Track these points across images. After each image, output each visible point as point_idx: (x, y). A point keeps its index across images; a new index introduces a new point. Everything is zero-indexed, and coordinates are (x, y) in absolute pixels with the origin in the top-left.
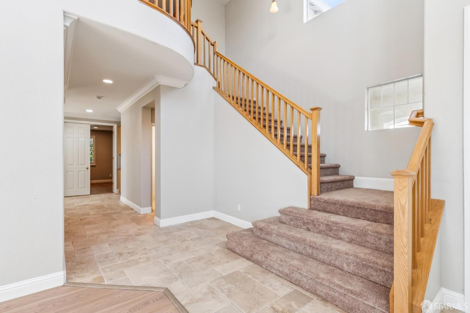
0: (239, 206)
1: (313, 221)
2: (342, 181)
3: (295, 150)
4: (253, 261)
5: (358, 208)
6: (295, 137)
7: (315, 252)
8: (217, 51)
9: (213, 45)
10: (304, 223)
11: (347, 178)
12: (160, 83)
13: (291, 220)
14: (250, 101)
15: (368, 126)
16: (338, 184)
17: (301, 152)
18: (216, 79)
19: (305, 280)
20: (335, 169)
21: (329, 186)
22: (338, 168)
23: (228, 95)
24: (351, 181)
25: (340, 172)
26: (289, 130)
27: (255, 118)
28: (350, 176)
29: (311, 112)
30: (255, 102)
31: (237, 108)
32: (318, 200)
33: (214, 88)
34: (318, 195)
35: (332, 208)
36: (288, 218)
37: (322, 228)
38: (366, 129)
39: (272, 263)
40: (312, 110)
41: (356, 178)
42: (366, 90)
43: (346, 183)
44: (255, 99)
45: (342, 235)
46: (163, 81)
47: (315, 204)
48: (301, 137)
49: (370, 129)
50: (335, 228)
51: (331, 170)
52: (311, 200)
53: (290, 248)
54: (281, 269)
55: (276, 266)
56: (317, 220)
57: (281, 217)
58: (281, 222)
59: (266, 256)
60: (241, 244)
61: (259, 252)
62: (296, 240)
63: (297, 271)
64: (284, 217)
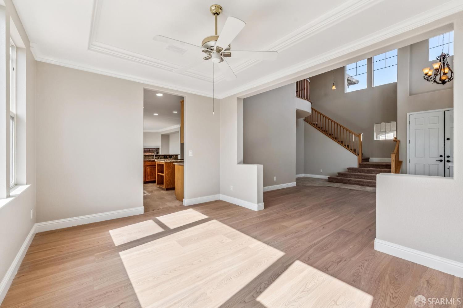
0: (322, 170)
1: (362, 170)
2: (366, 159)
5: (377, 165)
10: (358, 171)
13: (353, 171)
15: (375, 138)
19: (365, 183)
25: (363, 156)
28: (368, 158)
32: (362, 164)
33: (304, 120)
34: (362, 162)
36: (351, 170)
37: (366, 172)
39: (351, 182)
40: (359, 134)
41: (370, 158)
42: (374, 124)
43: (368, 160)
45: (373, 173)
47: (360, 165)
53: (355, 178)
54: (355, 183)
55: (353, 182)
56: (364, 170)
57: (348, 171)
58: (348, 172)
59: (349, 180)
60: (336, 179)
61: (345, 180)
62: (358, 175)
63: (362, 182)
64: (349, 170)
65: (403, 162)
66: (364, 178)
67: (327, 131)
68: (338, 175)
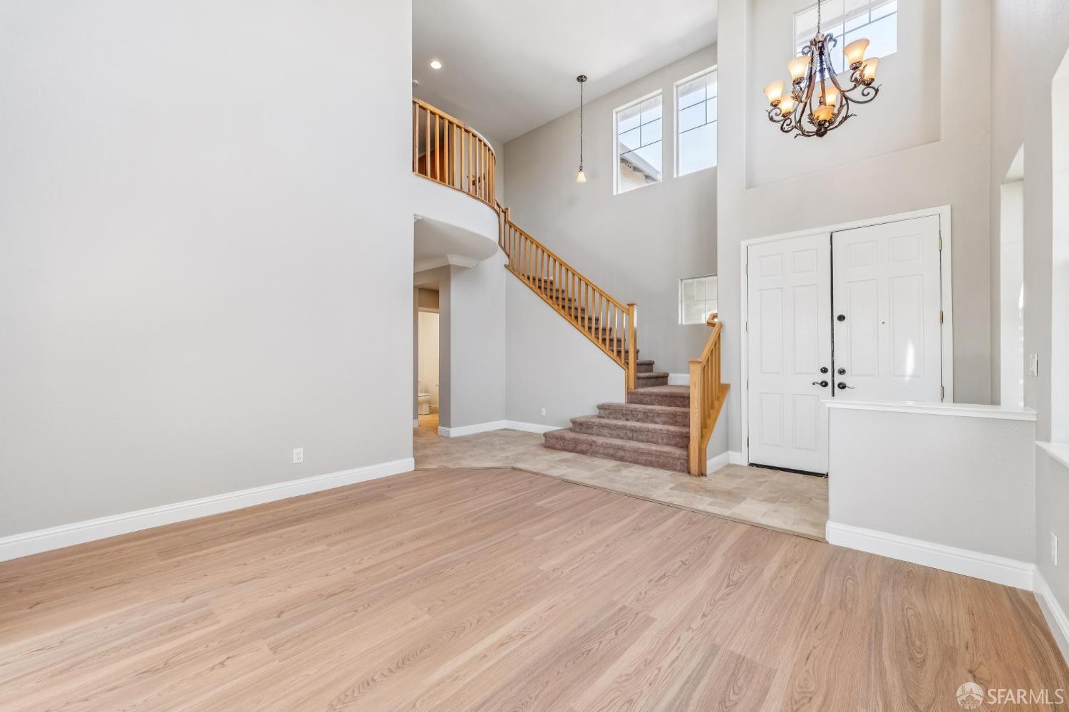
0: (543, 409)
1: (632, 411)
2: (657, 377)
3: (611, 345)
4: (577, 452)
5: (671, 397)
6: (604, 330)
7: (635, 435)
8: (509, 220)
9: (504, 212)
10: (623, 415)
11: (662, 374)
12: (451, 263)
13: (610, 414)
14: (546, 282)
15: (683, 320)
16: (653, 380)
17: (618, 347)
18: (508, 256)
19: (628, 455)
20: (649, 365)
21: (644, 381)
22: (652, 364)
23: (526, 277)
24: (665, 379)
25: (654, 370)
26: (597, 320)
27: (563, 307)
28: (665, 373)
29: (628, 307)
30: (551, 283)
31: (539, 294)
32: (635, 394)
33: (505, 266)
34: (635, 389)
35: (648, 399)
36: (607, 412)
37: (640, 416)
38: (680, 323)
39: (597, 449)
40: (629, 305)
41: (670, 375)
42: (680, 281)
43: (661, 380)
44: (551, 278)
45: (657, 419)
46: (454, 260)
47: (632, 397)
48: (611, 330)
49: (684, 323)
50: (651, 414)
51: (645, 366)
52: (628, 394)
53: (612, 436)
54: (606, 452)
55: (601, 450)
56: (636, 410)
57: (600, 413)
58: (599, 417)
59: (592, 444)
60: (562, 438)
61: (583, 442)
62: (618, 428)
63: (621, 448)
64: (602, 412)
65: (732, 387)
66: (630, 435)
67: (563, 292)
68: (571, 425)
